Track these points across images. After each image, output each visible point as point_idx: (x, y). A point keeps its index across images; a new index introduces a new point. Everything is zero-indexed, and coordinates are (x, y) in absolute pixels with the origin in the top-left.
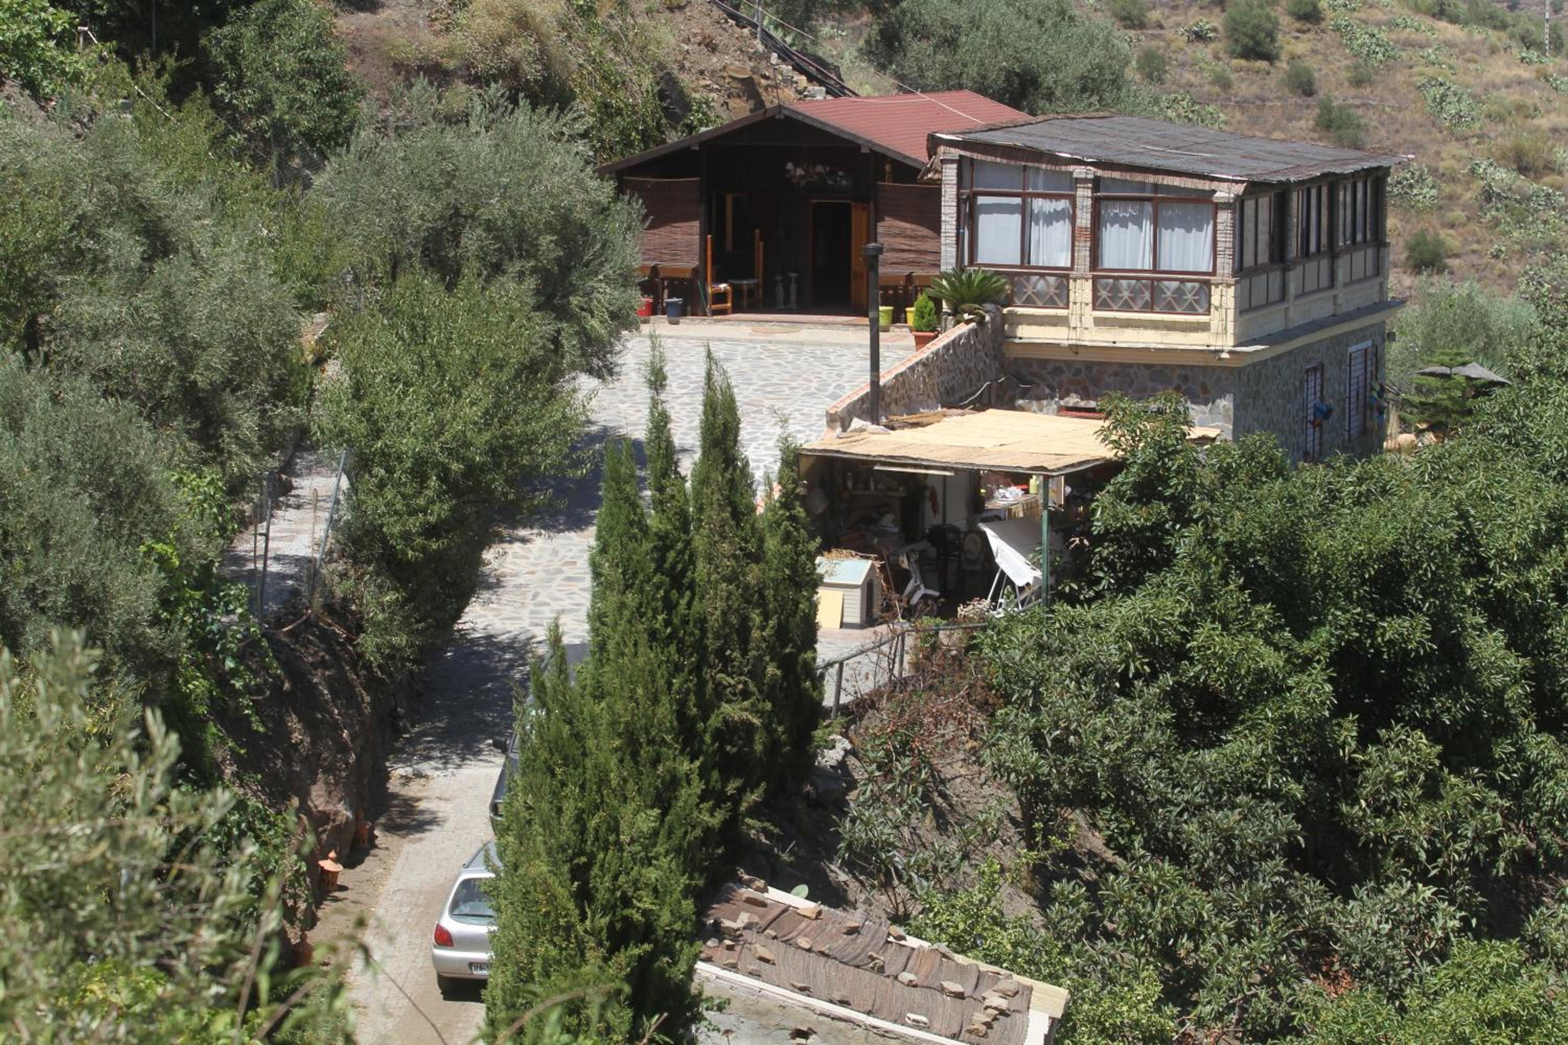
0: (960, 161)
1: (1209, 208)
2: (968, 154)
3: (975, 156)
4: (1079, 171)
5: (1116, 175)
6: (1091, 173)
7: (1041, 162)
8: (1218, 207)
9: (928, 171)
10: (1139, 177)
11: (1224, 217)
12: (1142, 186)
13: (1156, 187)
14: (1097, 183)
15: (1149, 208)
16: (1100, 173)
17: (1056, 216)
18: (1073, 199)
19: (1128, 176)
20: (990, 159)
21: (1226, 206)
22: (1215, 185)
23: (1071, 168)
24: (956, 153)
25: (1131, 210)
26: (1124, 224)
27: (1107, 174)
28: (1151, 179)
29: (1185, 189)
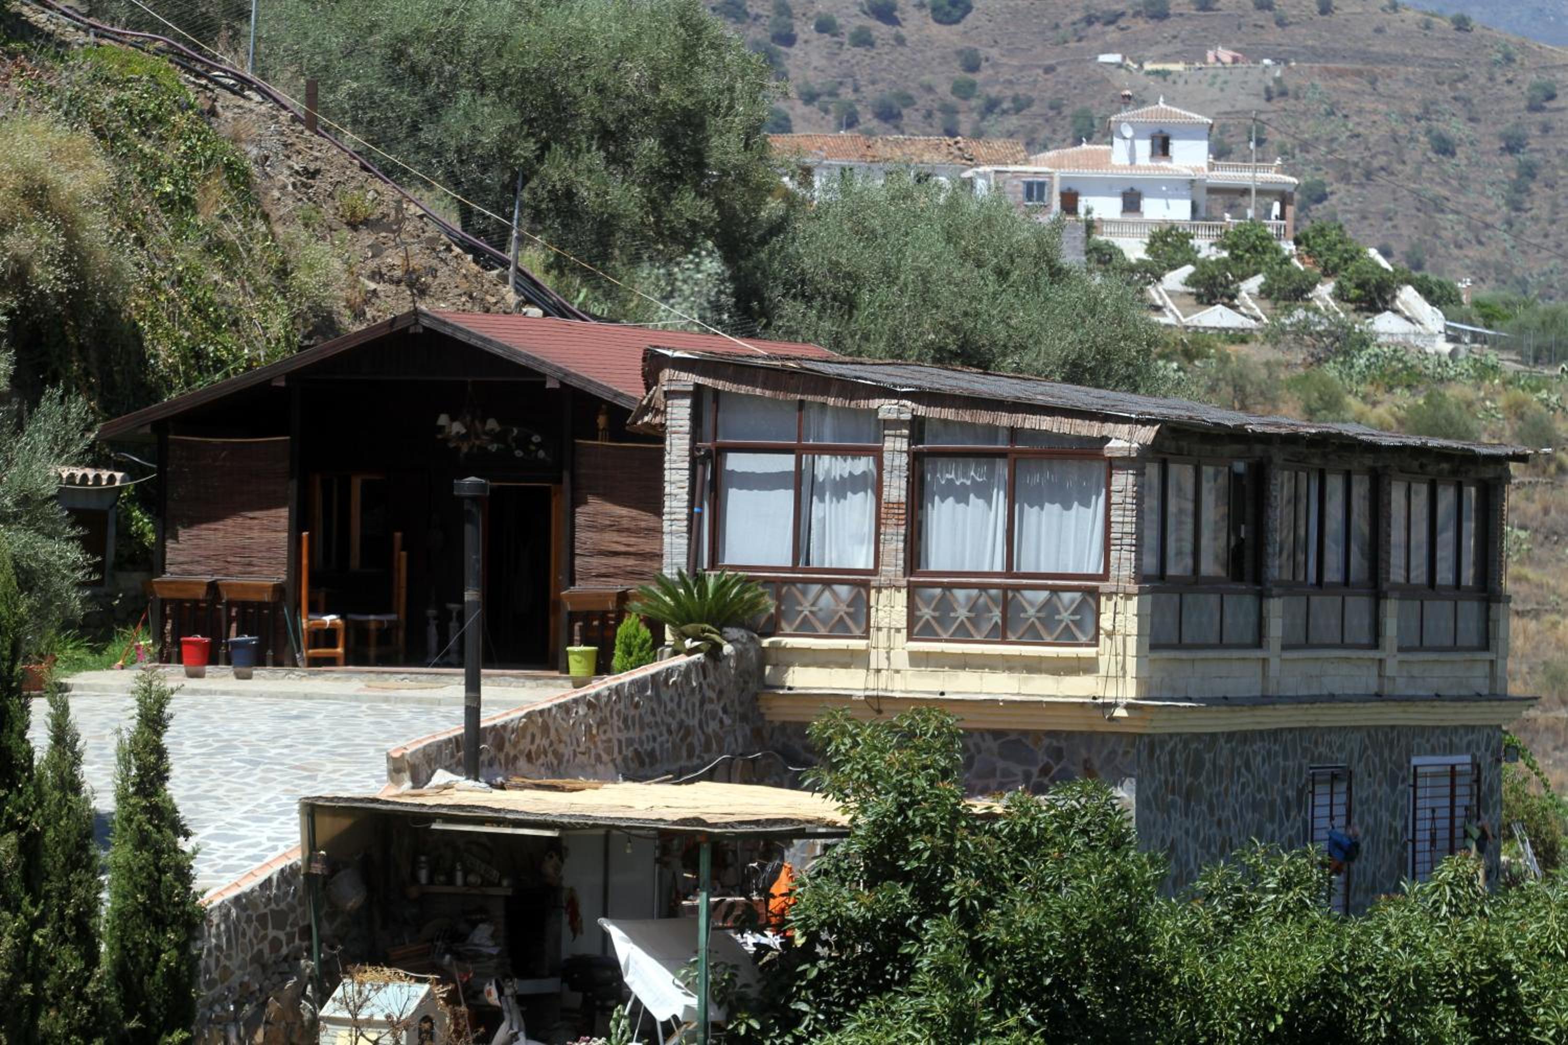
0: (697, 395)
1: (1099, 469)
2: (708, 382)
3: (721, 385)
4: (887, 408)
5: (949, 414)
6: (907, 409)
7: (826, 392)
8: (1113, 464)
9: (645, 410)
10: (984, 417)
11: (1123, 481)
12: (992, 431)
13: (1014, 433)
14: (917, 428)
15: (1002, 469)
16: (921, 410)
17: (852, 484)
18: (878, 455)
19: (966, 416)
20: (744, 389)
21: (1124, 463)
22: (1108, 429)
23: (875, 403)
24: (688, 380)
25: (975, 474)
26: (961, 496)
27: (934, 412)
28: (1005, 419)
29: (1062, 437)
